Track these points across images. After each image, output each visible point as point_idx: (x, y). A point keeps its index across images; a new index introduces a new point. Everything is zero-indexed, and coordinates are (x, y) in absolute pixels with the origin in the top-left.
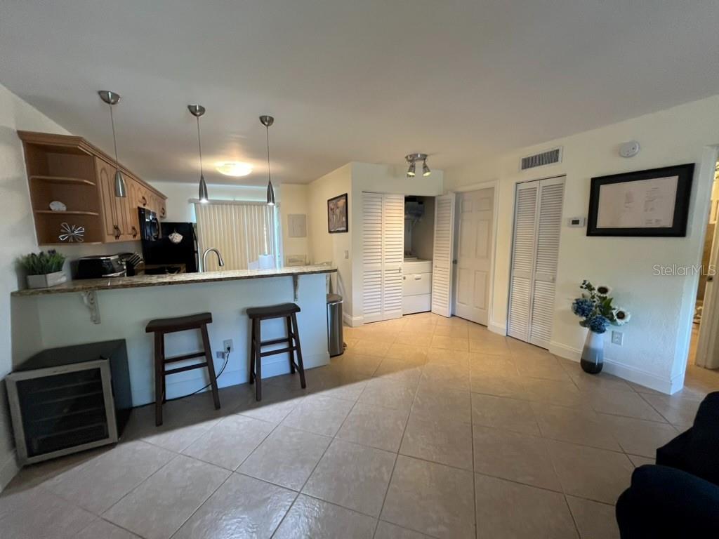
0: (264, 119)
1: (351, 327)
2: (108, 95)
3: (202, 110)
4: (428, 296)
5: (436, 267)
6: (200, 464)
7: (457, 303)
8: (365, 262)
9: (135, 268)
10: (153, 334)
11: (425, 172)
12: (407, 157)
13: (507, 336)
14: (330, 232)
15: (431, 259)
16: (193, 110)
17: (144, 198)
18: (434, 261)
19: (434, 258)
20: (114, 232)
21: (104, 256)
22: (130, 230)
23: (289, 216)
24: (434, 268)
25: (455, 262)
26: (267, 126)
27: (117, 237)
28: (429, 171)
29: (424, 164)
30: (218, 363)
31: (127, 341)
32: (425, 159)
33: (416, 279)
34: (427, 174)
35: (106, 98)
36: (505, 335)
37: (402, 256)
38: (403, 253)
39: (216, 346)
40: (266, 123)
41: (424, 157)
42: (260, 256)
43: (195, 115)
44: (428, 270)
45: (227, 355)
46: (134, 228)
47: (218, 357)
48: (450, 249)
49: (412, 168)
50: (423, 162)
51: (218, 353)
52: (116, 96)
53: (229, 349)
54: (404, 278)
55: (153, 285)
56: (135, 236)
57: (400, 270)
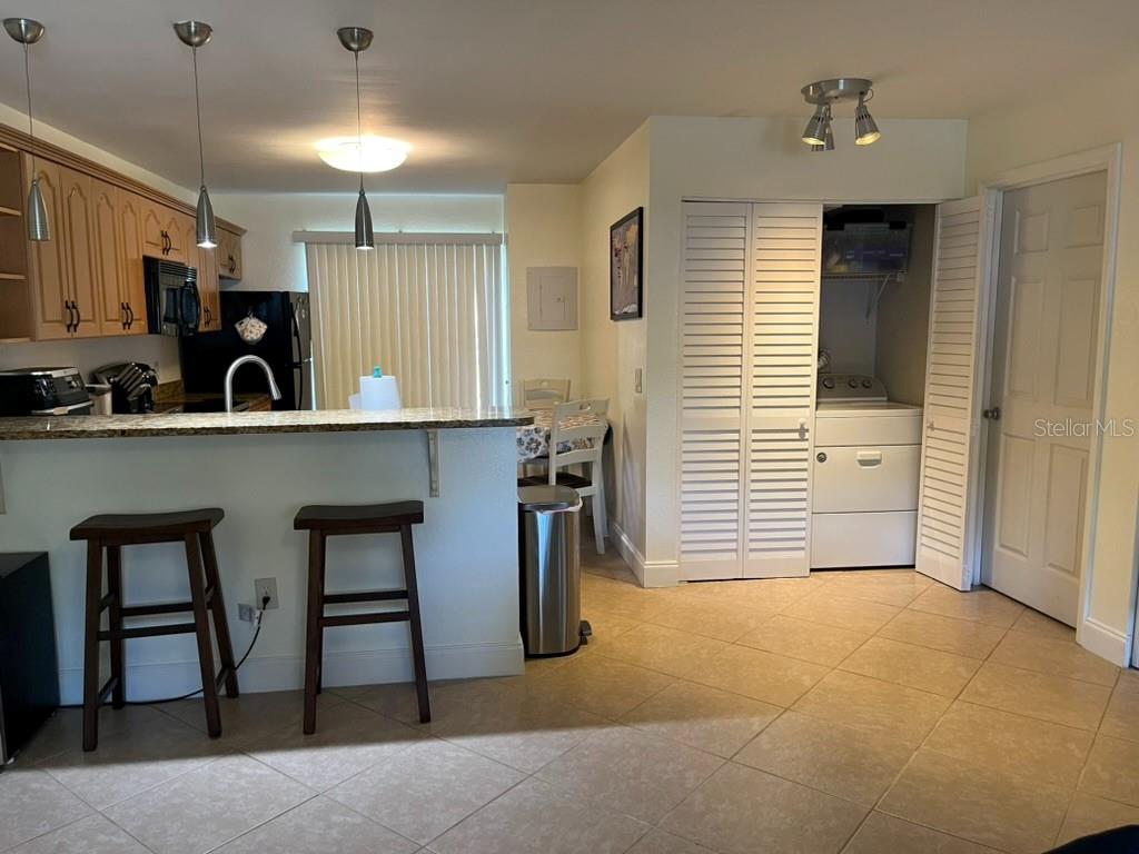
0: (347, 38)
1: (640, 585)
2: (20, 25)
3: (204, 30)
4: (907, 517)
5: (932, 427)
6: (123, 839)
7: (997, 546)
8: (687, 403)
9: (130, 399)
10: (84, 543)
11: (861, 134)
12: (805, 91)
13: (1131, 666)
14: (613, 317)
15: (916, 402)
16: (185, 35)
17: (165, 236)
18: (928, 409)
19: (928, 399)
20: (63, 316)
21: (37, 370)
22: (114, 310)
23: (530, 271)
24: (926, 432)
25: (992, 414)
26: (357, 51)
27: (72, 326)
28: (874, 129)
29: (861, 107)
30: (239, 631)
31: (50, 556)
32: (863, 93)
33: (864, 463)
34: (869, 139)
35: (17, 31)
36: (1127, 664)
37: (812, 391)
38: (813, 381)
39: (237, 591)
40: (354, 46)
41: (861, 88)
42: (362, 379)
43: (190, 44)
44: (910, 437)
45: (258, 613)
46: (126, 308)
47: (241, 617)
48: (971, 372)
49: (820, 124)
50: (856, 103)
51: (241, 607)
52: (34, 25)
53: (266, 600)
54: (822, 458)
55: (90, 434)
56: (127, 324)
57: (802, 431)
